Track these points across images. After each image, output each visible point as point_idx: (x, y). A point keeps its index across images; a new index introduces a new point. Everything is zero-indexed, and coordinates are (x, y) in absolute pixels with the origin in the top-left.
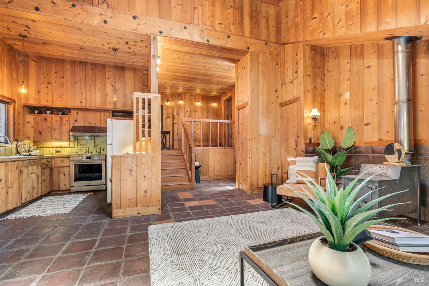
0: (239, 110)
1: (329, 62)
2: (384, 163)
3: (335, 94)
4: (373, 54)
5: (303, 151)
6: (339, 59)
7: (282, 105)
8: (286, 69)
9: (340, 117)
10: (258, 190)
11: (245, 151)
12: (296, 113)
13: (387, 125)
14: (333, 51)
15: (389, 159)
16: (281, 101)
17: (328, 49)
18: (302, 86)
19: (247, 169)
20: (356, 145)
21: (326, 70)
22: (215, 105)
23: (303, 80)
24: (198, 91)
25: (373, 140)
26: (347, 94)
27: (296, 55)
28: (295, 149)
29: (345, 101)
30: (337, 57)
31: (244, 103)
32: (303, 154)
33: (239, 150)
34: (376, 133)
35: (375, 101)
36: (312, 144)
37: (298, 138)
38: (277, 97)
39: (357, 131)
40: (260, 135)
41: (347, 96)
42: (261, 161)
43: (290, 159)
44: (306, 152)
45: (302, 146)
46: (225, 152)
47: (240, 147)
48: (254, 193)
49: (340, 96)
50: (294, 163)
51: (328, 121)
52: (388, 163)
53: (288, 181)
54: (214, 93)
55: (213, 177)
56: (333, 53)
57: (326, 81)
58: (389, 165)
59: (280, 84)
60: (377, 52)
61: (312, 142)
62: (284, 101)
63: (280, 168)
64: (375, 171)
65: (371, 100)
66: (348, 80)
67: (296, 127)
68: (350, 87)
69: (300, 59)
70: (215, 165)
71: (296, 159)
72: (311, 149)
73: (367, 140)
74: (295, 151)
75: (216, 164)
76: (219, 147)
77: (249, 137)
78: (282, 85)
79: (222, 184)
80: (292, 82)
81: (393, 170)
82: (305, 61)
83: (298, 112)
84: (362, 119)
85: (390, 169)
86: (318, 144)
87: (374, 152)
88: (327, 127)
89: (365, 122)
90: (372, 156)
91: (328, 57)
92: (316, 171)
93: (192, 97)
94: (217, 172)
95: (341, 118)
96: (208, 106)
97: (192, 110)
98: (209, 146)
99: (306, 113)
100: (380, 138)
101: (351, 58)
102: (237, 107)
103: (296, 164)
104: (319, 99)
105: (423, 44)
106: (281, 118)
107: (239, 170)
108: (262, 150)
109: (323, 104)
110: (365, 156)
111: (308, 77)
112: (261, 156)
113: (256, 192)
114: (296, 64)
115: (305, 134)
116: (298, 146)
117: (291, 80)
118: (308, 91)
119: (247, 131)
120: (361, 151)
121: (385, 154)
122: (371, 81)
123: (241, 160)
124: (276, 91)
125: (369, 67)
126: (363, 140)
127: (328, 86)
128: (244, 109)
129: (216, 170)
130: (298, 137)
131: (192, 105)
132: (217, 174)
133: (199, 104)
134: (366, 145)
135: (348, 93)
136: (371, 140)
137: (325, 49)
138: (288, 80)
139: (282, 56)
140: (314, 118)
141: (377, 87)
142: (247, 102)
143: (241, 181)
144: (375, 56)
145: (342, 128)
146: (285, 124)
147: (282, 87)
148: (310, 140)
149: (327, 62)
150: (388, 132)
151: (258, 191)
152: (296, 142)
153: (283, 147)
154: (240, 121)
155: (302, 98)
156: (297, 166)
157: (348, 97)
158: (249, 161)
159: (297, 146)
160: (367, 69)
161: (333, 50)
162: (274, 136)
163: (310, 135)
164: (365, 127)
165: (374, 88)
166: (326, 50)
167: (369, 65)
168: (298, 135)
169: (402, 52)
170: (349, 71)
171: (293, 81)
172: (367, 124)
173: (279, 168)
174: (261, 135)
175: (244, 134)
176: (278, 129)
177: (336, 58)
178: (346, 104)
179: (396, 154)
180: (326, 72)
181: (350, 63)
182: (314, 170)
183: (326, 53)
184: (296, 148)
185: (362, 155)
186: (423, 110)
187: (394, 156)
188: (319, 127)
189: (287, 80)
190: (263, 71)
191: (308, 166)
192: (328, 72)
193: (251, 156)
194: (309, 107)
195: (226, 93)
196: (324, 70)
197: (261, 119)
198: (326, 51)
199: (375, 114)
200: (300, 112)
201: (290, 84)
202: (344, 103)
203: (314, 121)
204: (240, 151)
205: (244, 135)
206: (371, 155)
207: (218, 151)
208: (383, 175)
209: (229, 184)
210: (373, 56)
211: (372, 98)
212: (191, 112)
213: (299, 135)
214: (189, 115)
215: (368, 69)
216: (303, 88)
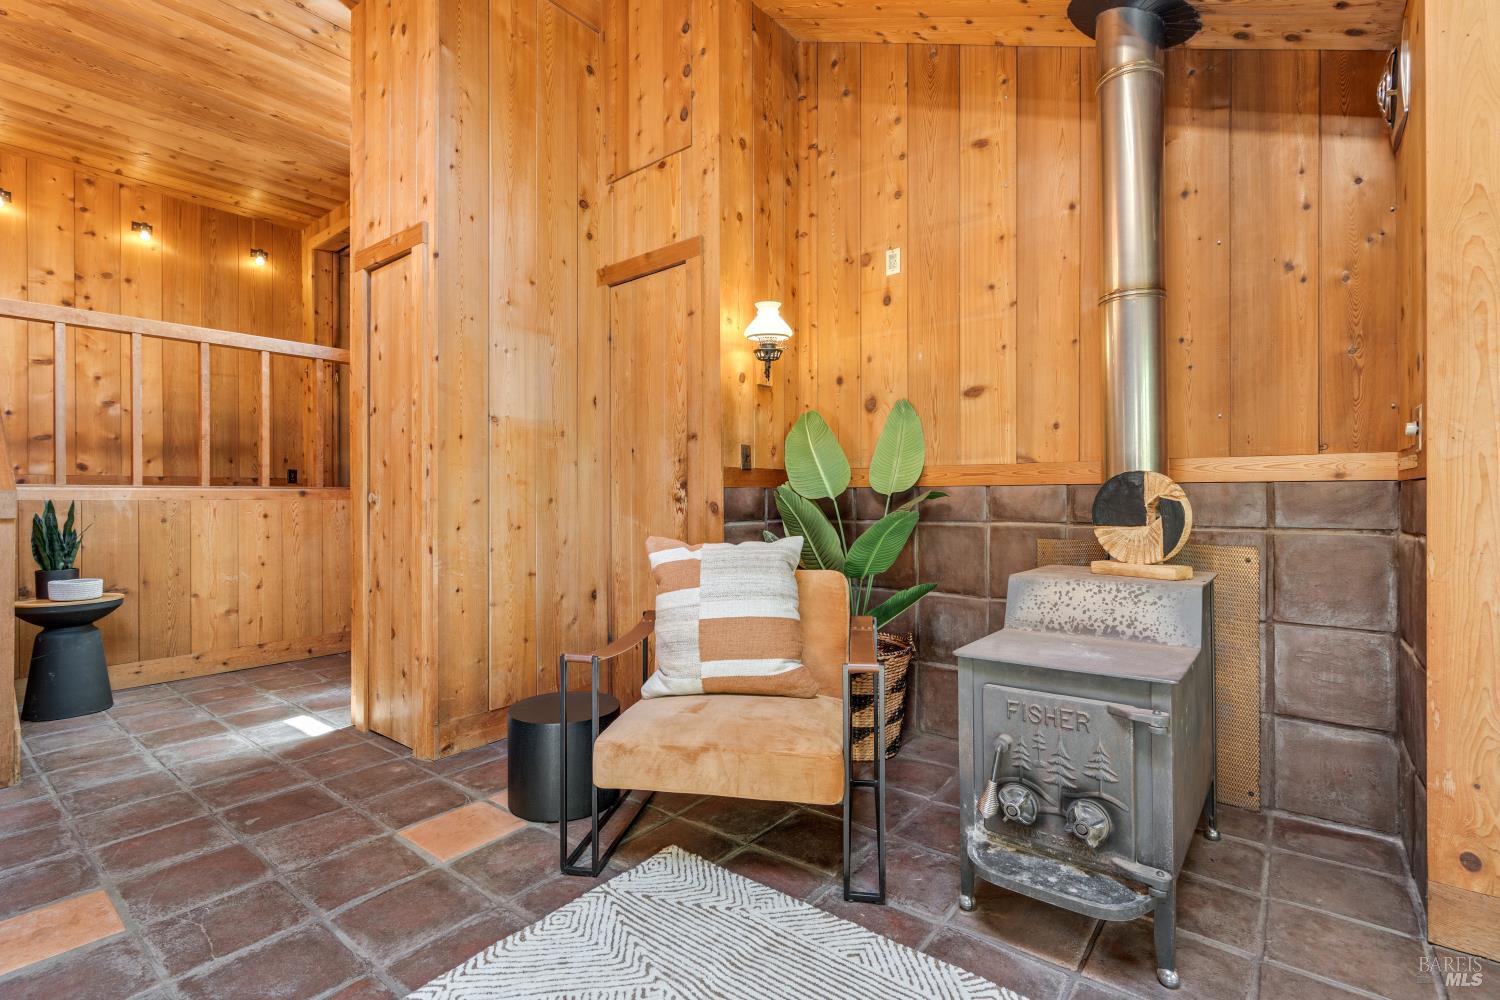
0: (370, 271)
1: (816, 107)
2: (1096, 565)
3: (843, 255)
4: (1000, 92)
5: (714, 507)
6: (858, 99)
7: (614, 277)
8: (634, 95)
9: (865, 359)
10: (484, 725)
11: (402, 507)
12: (680, 318)
13: (1054, 393)
14: (834, 64)
15: (1113, 545)
16: (605, 260)
17: (812, 49)
18: (713, 182)
19: (417, 615)
20: (931, 481)
21: (804, 143)
22: (258, 265)
23: (717, 156)
24: (140, 168)
25: (997, 461)
26: (891, 257)
27: (685, 31)
28: (678, 500)
29: (884, 282)
30: (850, 88)
31: (400, 228)
32: (716, 524)
33: (370, 506)
34: (1010, 429)
35: (1005, 294)
36: (752, 476)
37: (692, 444)
38: (590, 236)
39: (935, 418)
40: (495, 419)
41: (893, 263)
42: (500, 568)
43: (662, 556)
44: (731, 514)
45: (711, 486)
46: (308, 512)
47: (378, 487)
48: (456, 750)
49: (866, 265)
50: (688, 574)
51: (814, 374)
52: (1115, 565)
53: (654, 684)
54: (254, 201)
55: (222, 657)
56: (837, 68)
57: (804, 193)
58: (1120, 574)
59: (603, 174)
60: (1012, 83)
61: (754, 466)
62: (622, 257)
63: (601, 596)
64: (1079, 611)
65: (992, 287)
66: (898, 195)
67: (684, 387)
68: (903, 228)
69: (703, 52)
70: (235, 587)
71: (697, 554)
72: (747, 497)
73: (973, 462)
74: (675, 506)
75: (248, 579)
76: (265, 489)
77: (426, 430)
78: (613, 179)
79: (273, 700)
80: (662, 165)
81: (1164, 601)
82: (724, 66)
83: (691, 314)
84: (953, 369)
85: (1149, 598)
86: (780, 476)
87: (998, 511)
88: (807, 398)
89: (967, 382)
90: (995, 530)
91: (813, 86)
92: (796, 616)
93: (90, 191)
94: (256, 624)
95: (870, 360)
96: (211, 267)
97: (91, 269)
98: (195, 481)
99: (729, 320)
100: (1023, 453)
101: (911, 102)
102: (360, 255)
103: (696, 584)
104: (779, 268)
105: (1190, 68)
106: (607, 343)
107: (373, 618)
108: (503, 503)
109: (794, 294)
110: (965, 528)
111: (738, 151)
112: (500, 536)
113: (467, 742)
114: (686, 76)
115: (726, 422)
116: (693, 485)
117: (658, 156)
118: (740, 217)
119: (415, 395)
120: (949, 508)
121: (1096, 522)
122: (989, 204)
123: (380, 561)
124: (583, 204)
125: (981, 144)
126: (958, 458)
127: (812, 215)
128: (400, 264)
129: (244, 617)
130: (692, 437)
131: (88, 241)
132: (251, 635)
133: (144, 241)
134: (970, 480)
135: (897, 251)
136: (990, 461)
137: (801, 50)
138: (644, 153)
139: (614, 32)
140: (764, 345)
141: (1013, 231)
142: (419, 226)
143: (381, 686)
144: (1005, 98)
145: (871, 406)
146: (628, 374)
147: (611, 190)
148: (746, 457)
149: (809, 111)
150: (1056, 426)
151: (484, 735)
152: (684, 461)
153: (616, 488)
154: (375, 338)
155: (713, 243)
156: (703, 597)
157: (897, 270)
158: (429, 568)
159: (684, 485)
160: (974, 155)
161: (834, 57)
162: (570, 432)
163: (743, 432)
164: (967, 405)
165: (1002, 238)
166: (806, 54)
167: (983, 136)
168: (693, 431)
169: (1134, 71)
170: (902, 156)
171: (669, 159)
172: (974, 392)
173: (594, 596)
174: (503, 420)
175: (401, 408)
176: (589, 399)
177: (846, 94)
178: (887, 300)
179: (1155, 524)
180: (803, 153)
181: (904, 121)
182: (787, 610)
183: (807, 70)
184: (682, 493)
185: (952, 524)
186: (1187, 337)
187: (1144, 530)
188: (779, 395)
189: (639, 157)
190: (514, 75)
191: (761, 594)
192: (813, 152)
193: (442, 537)
194: (741, 294)
195: (327, 211)
196: (796, 144)
197: (498, 334)
198: (807, 62)
199: (1007, 350)
200: (701, 318)
201: (655, 173)
202: (881, 294)
203: (761, 365)
204: (377, 508)
205: (399, 419)
206: (988, 527)
207: (259, 508)
208: (1120, 629)
209: (314, 697)
210: (1000, 99)
211: (994, 281)
212: (78, 277)
213: (695, 428)
214: (68, 294)
215: (977, 151)
216: (716, 195)
